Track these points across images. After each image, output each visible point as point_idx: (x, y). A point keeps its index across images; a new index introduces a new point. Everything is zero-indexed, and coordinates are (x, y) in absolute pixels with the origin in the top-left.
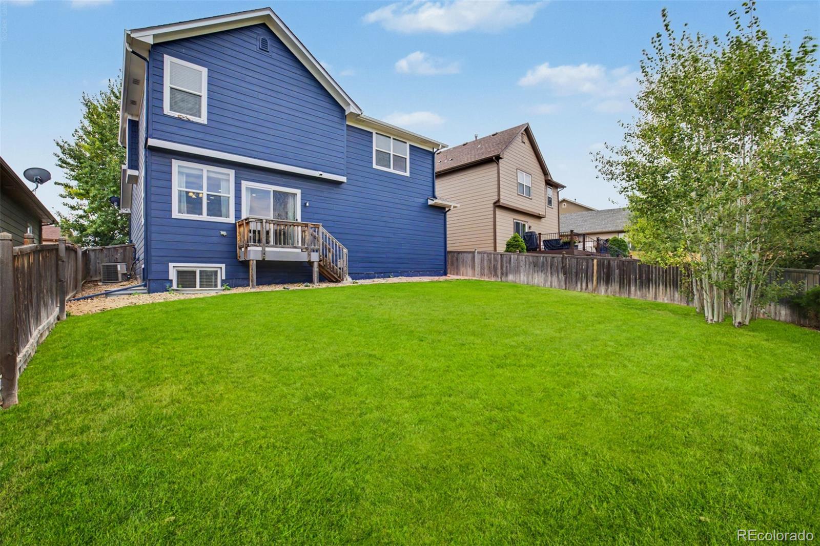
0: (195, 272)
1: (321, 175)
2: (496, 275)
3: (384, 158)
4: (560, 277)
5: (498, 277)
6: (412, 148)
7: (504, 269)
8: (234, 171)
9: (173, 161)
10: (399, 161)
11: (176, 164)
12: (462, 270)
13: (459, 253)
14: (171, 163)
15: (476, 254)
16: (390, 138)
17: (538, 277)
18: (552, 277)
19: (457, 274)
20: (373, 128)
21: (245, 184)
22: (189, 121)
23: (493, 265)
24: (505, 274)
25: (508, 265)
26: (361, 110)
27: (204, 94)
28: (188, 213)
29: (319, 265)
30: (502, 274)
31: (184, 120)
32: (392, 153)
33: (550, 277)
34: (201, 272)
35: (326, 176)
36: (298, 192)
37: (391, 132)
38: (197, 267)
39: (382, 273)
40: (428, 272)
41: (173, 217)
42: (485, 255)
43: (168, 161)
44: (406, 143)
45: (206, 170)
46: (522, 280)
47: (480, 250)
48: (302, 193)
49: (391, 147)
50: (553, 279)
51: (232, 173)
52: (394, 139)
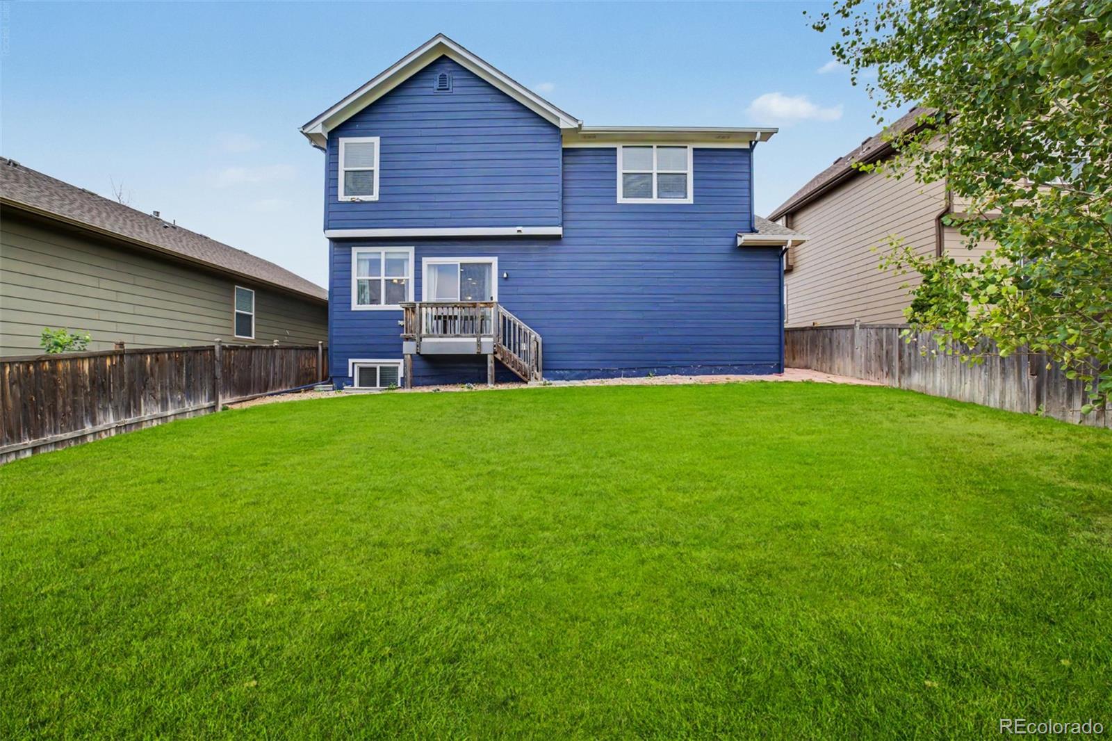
0: (375, 369)
1: (519, 231)
2: (890, 373)
3: (639, 183)
4: (1025, 380)
5: (893, 376)
6: (698, 153)
7: (906, 358)
8: (413, 248)
9: (353, 248)
10: (672, 183)
11: (355, 251)
12: (838, 362)
13: (832, 328)
14: (351, 251)
15: (857, 329)
16: (652, 147)
17: (973, 380)
18: (1004, 380)
19: (831, 371)
20: (616, 141)
21: (426, 261)
22: (362, 202)
23: (885, 352)
24: (905, 371)
25: (912, 352)
26: (577, 121)
27: (376, 168)
28: (371, 304)
29: (495, 359)
30: (902, 371)
31: (357, 203)
32: (655, 171)
33: (999, 380)
34: (381, 368)
35: (526, 231)
36: (494, 260)
37: (651, 138)
38: (377, 363)
39: (634, 369)
40: (736, 368)
41: (352, 309)
42: (873, 332)
43: (347, 249)
44: (686, 147)
45: (383, 252)
46: (938, 384)
47: (863, 320)
48: (499, 261)
49: (656, 162)
50: (1008, 387)
51: (411, 250)
52: (658, 147)
